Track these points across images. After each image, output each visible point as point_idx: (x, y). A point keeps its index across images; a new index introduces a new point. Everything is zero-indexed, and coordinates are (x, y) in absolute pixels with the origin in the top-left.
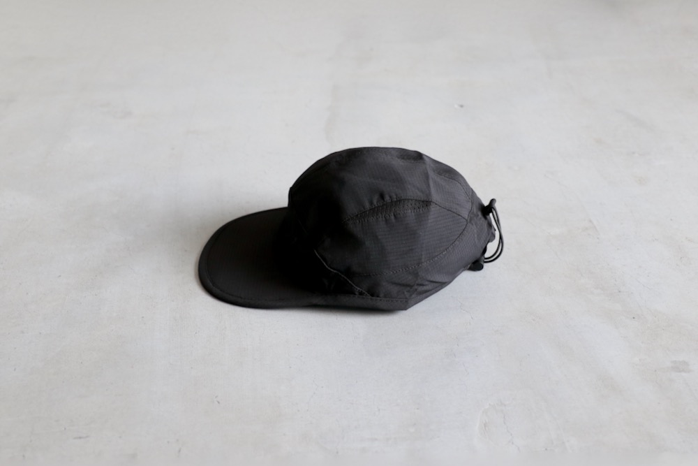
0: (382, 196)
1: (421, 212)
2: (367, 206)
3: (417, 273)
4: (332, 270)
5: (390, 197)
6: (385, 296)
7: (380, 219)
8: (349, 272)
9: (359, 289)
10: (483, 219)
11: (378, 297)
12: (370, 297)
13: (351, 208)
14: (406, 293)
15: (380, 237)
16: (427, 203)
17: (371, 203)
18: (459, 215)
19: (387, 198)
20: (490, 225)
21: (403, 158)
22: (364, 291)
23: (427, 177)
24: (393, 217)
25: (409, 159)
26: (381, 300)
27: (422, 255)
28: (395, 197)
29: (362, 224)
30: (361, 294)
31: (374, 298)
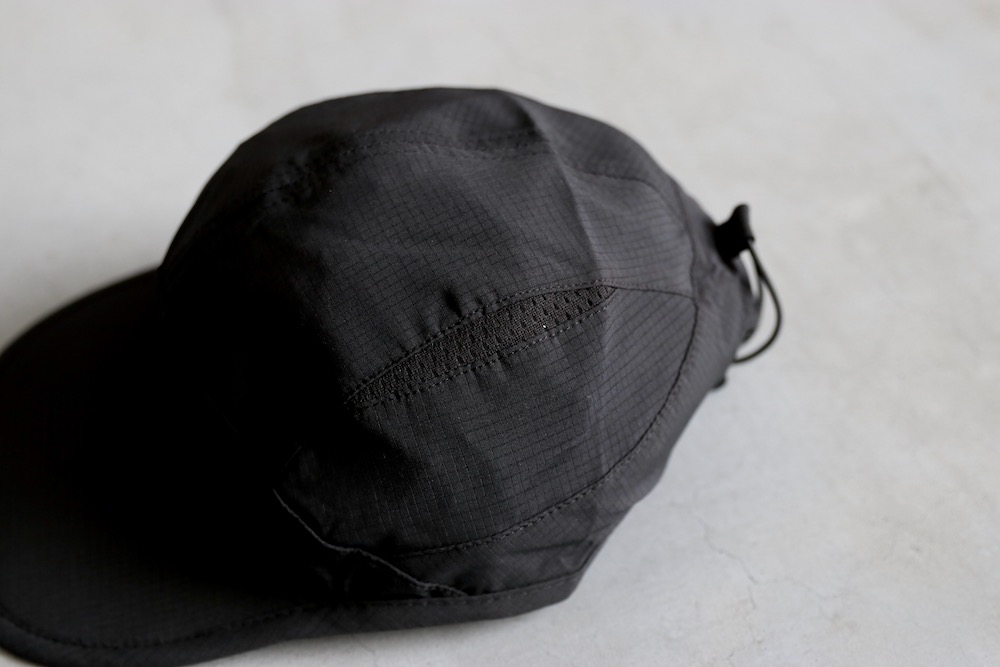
0: (451, 301)
1: (579, 329)
2: (413, 340)
3: (594, 508)
4: (338, 548)
5: (479, 301)
6: (508, 587)
7: (460, 380)
8: (390, 546)
9: (427, 585)
10: (728, 274)
11: (487, 591)
12: (465, 596)
13: (362, 354)
14: (563, 560)
15: (470, 438)
16: (588, 296)
17: (423, 330)
18: (674, 294)
19: (469, 306)
20: (745, 284)
21: (481, 144)
22: (442, 587)
23: (568, 201)
24: (498, 366)
25: (499, 141)
26: (496, 599)
27: (599, 456)
28: (492, 297)
29: (408, 405)
30: (436, 593)
31: (475, 598)
